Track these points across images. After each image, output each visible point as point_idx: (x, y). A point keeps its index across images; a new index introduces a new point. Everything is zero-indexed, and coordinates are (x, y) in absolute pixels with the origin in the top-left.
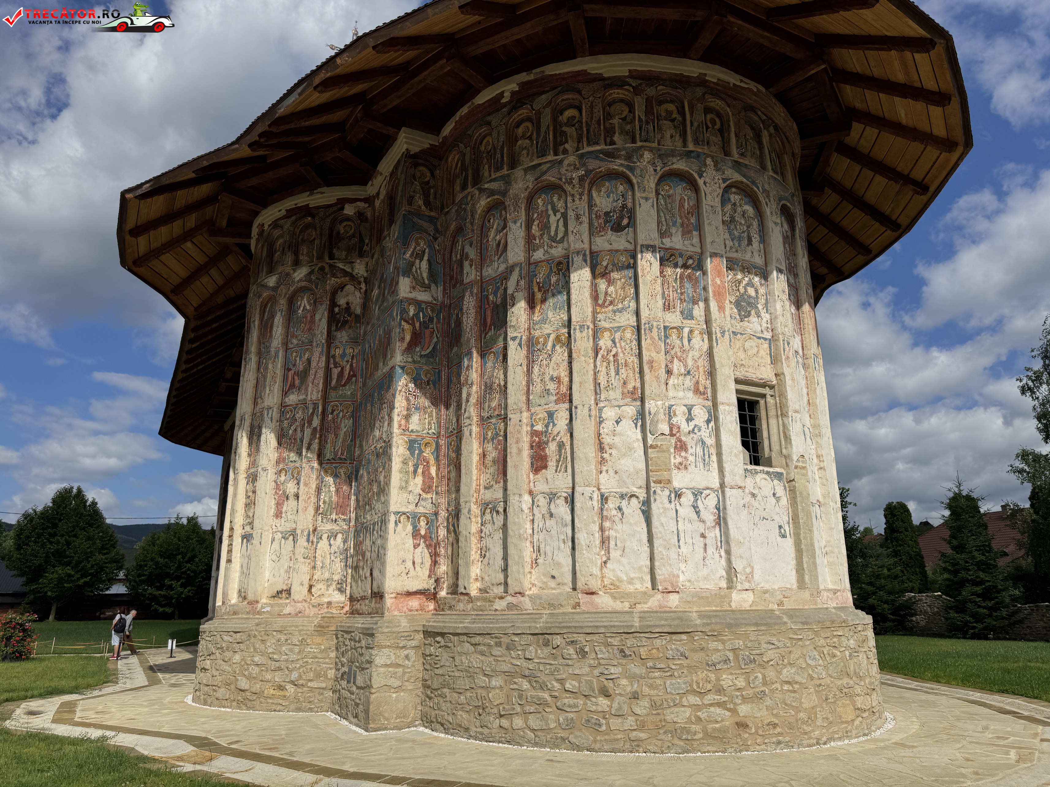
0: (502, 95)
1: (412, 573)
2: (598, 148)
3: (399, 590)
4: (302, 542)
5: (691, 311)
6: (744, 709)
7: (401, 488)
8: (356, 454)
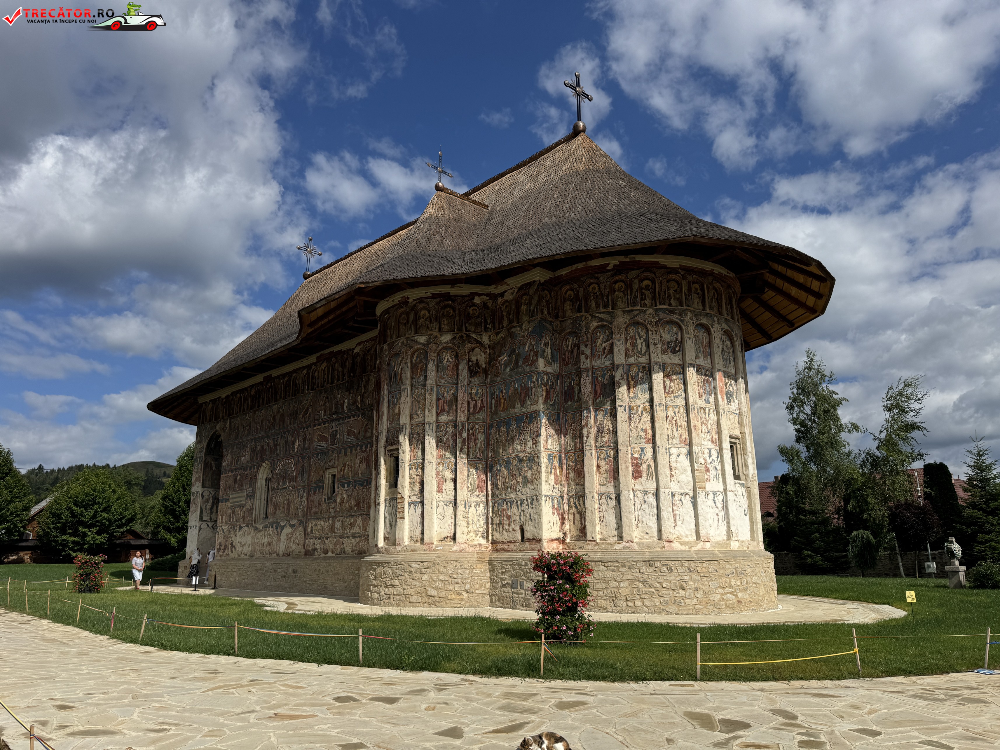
0: (608, 265)
1: (553, 529)
2: (665, 307)
3: (549, 538)
4: (462, 508)
5: (708, 399)
6: (740, 595)
7: (546, 482)
8: (490, 456)
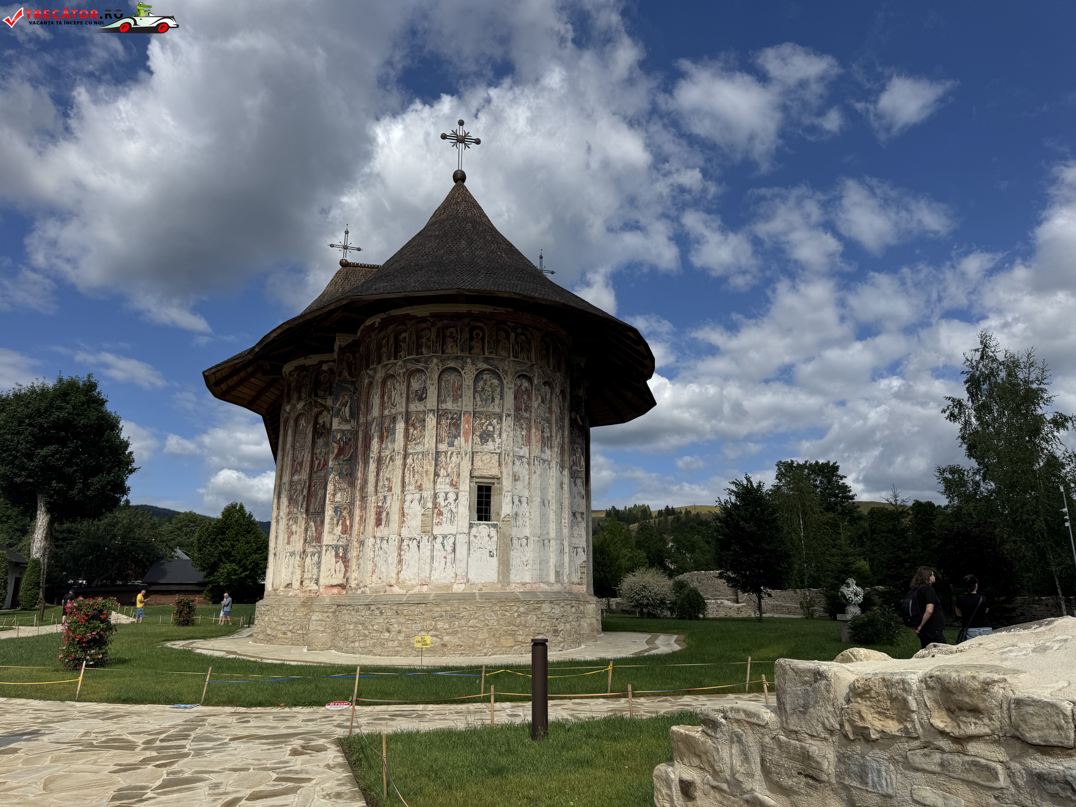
0: (374, 323)
1: (334, 576)
2: (412, 357)
3: (327, 584)
4: (298, 558)
5: (453, 442)
6: (446, 638)
7: (330, 532)
